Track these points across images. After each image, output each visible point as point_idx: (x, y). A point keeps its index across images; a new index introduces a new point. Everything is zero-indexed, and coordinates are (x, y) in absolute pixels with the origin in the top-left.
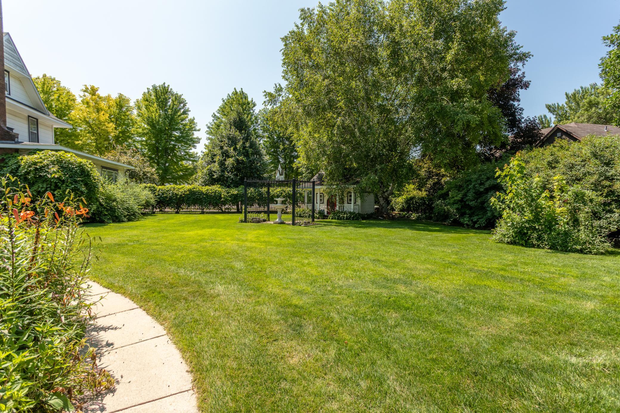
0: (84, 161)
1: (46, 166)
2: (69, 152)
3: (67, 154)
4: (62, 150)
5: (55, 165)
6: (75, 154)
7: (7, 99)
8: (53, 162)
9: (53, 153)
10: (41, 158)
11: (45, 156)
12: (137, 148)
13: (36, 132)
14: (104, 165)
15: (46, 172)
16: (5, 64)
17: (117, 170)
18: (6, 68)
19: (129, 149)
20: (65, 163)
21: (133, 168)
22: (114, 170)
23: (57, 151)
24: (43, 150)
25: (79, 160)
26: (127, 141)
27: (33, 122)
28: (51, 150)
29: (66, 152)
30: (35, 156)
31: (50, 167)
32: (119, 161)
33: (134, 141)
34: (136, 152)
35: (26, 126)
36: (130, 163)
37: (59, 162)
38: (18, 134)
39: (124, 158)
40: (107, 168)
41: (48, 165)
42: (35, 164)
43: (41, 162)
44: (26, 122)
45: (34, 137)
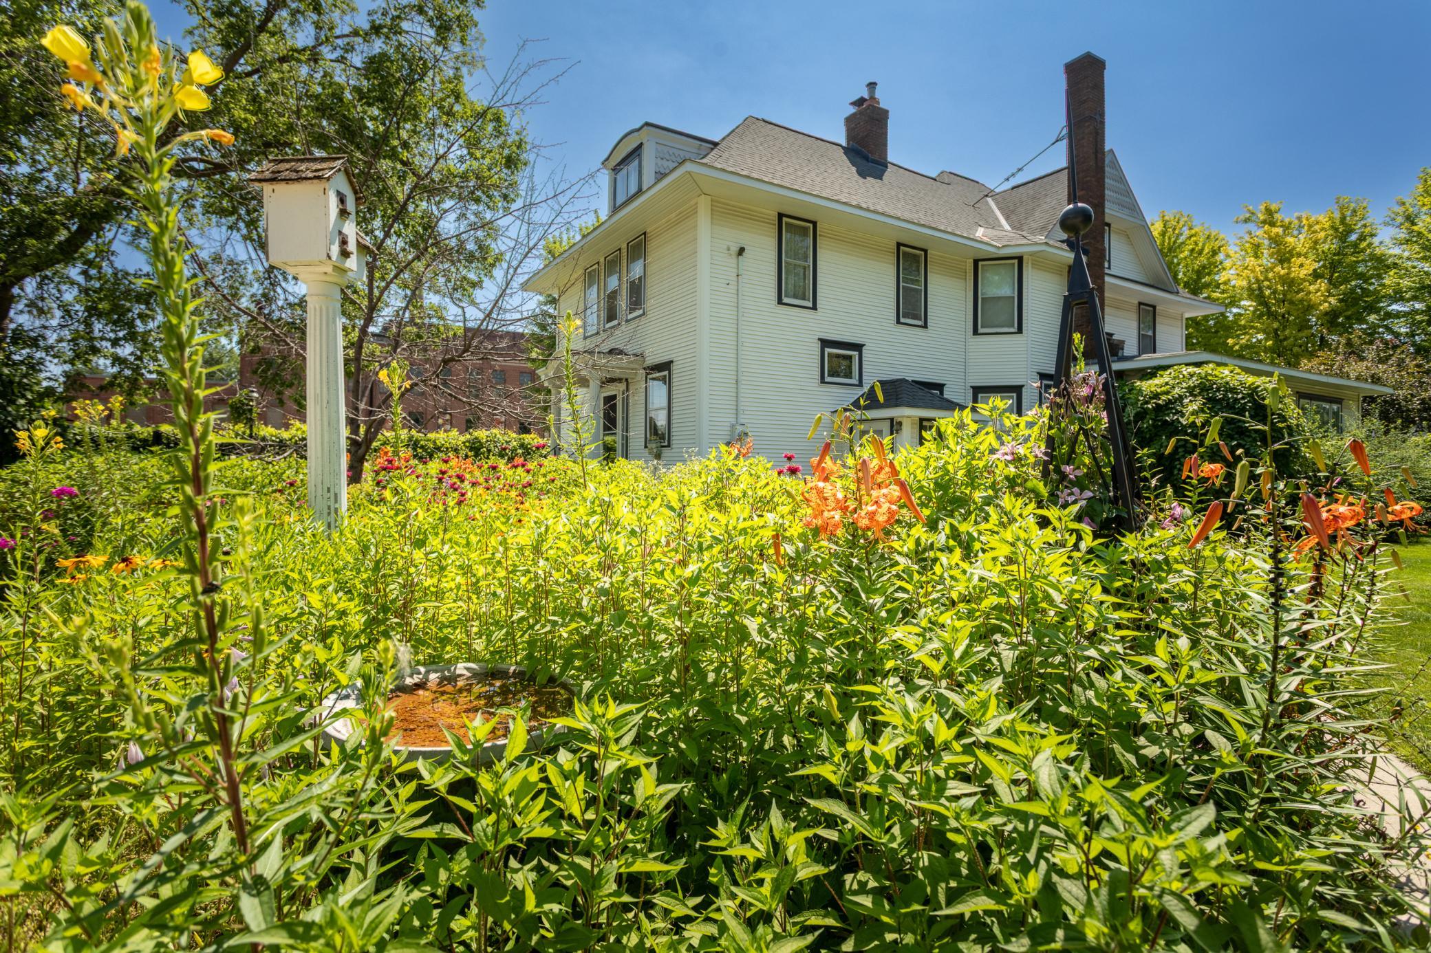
0: (1259, 381)
1: (1176, 399)
2: (1226, 365)
3: (1221, 369)
4: (1207, 363)
5: (1195, 396)
6: (1240, 367)
7: (1107, 279)
8: (1191, 390)
9: (1191, 369)
10: (1167, 384)
11: (1174, 378)
12: (1397, 335)
13: (1150, 333)
14: (1305, 389)
15: (1178, 412)
16: (1107, 211)
17: (1339, 401)
18: (1107, 220)
19: (1371, 343)
20: (1218, 390)
21: (1391, 391)
22: (1331, 400)
23: (1198, 364)
24: (1169, 367)
25: (1250, 379)
26: (1361, 320)
27: (1148, 314)
28: (1187, 365)
29: (1219, 364)
30: (1157, 381)
31: (1186, 401)
32: (1342, 374)
33: (1389, 315)
34: (1395, 347)
35: (1135, 324)
36: (1376, 380)
37: (1204, 388)
38: (1123, 342)
39: (1356, 368)
40: (1311, 397)
41: (1181, 398)
42: (1156, 396)
43: (1167, 393)
44: (1135, 316)
45: (1148, 343)
